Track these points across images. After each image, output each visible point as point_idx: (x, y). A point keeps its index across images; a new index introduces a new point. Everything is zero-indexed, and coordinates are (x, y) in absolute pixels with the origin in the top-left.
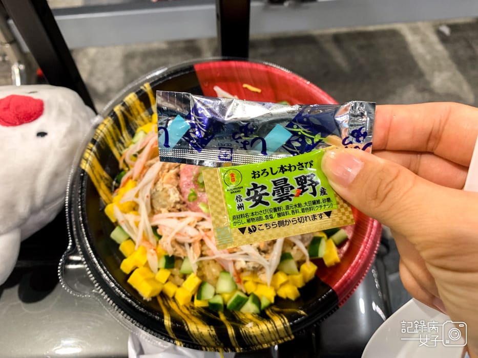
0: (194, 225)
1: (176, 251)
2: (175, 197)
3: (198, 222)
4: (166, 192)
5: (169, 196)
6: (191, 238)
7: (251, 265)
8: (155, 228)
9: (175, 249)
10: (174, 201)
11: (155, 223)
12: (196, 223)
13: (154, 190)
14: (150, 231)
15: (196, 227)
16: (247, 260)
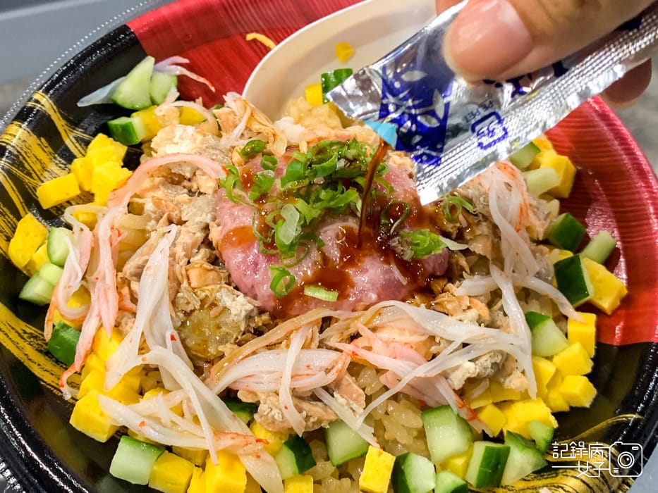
0: (316, 342)
1: (307, 418)
2: (238, 306)
3: (321, 331)
4: (214, 305)
5: (225, 309)
6: (328, 371)
7: (486, 362)
8: (229, 396)
9: (304, 413)
10: (244, 313)
11: (221, 385)
12: (318, 337)
13: (181, 315)
14: (220, 406)
15: (322, 345)
16: (473, 355)
